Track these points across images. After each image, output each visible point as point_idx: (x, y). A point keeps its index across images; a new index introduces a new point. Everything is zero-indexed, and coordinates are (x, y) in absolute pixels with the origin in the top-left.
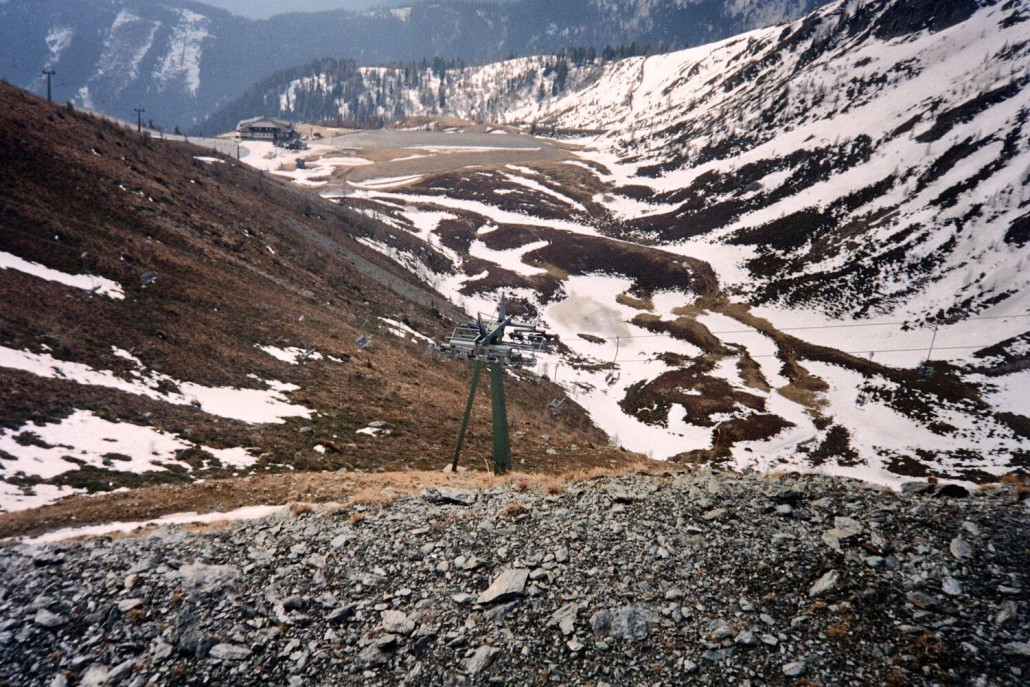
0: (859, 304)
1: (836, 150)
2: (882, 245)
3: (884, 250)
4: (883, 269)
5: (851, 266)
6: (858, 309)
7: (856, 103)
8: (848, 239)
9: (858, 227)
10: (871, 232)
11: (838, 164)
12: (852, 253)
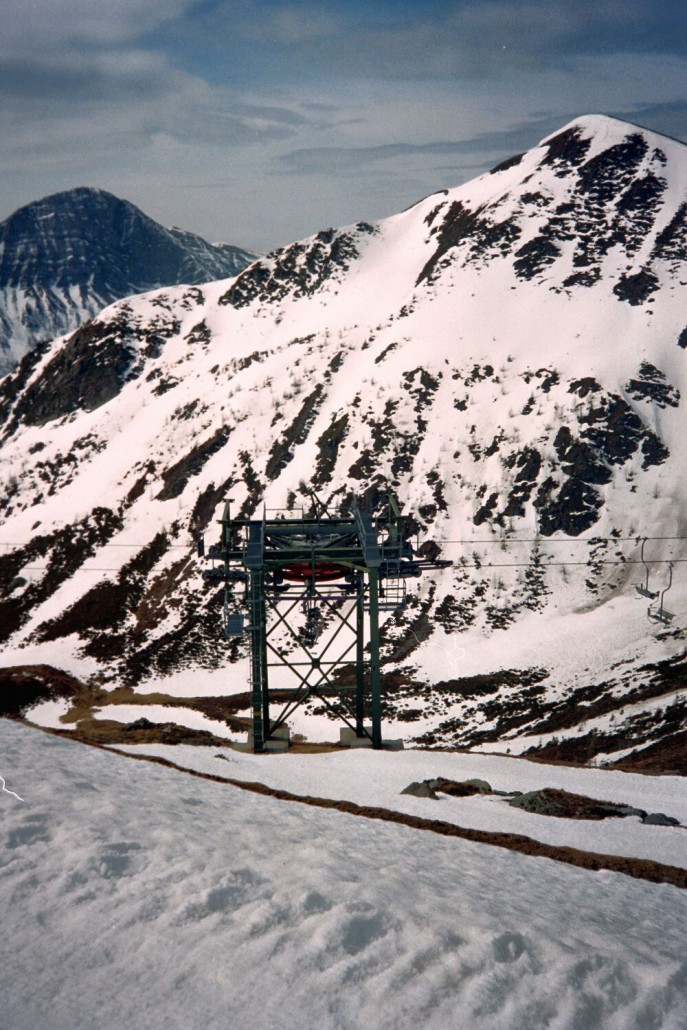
0: (226, 649)
1: (80, 527)
2: (204, 593)
3: (209, 597)
4: (221, 612)
5: (190, 620)
6: (228, 653)
7: (59, 484)
8: (165, 598)
9: (166, 584)
10: (183, 585)
11: (93, 538)
12: (181, 609)
